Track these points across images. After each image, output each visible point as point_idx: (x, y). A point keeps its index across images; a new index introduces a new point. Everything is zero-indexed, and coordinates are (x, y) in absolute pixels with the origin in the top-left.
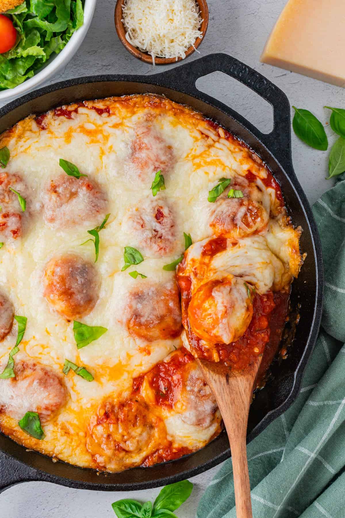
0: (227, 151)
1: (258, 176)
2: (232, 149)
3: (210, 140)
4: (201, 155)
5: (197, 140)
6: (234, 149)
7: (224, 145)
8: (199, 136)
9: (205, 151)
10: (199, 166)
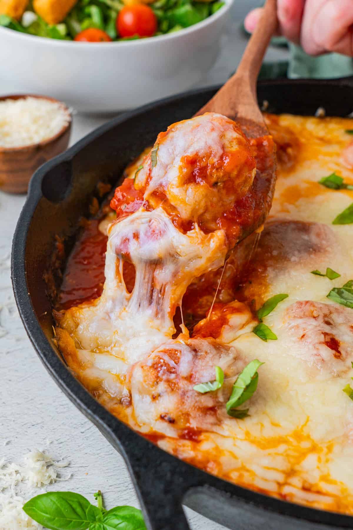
0: (254, 468)
1: (176, 439)
2: (246, 474)
3: (299, 484)
4: (303, 455)
5: (325, 478)
6: (241, 476)
7: (266, 480)
8: (324, 486)
9: (298, 463)
10: (298, 436)
